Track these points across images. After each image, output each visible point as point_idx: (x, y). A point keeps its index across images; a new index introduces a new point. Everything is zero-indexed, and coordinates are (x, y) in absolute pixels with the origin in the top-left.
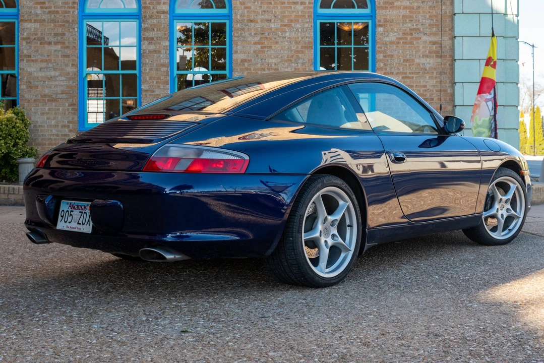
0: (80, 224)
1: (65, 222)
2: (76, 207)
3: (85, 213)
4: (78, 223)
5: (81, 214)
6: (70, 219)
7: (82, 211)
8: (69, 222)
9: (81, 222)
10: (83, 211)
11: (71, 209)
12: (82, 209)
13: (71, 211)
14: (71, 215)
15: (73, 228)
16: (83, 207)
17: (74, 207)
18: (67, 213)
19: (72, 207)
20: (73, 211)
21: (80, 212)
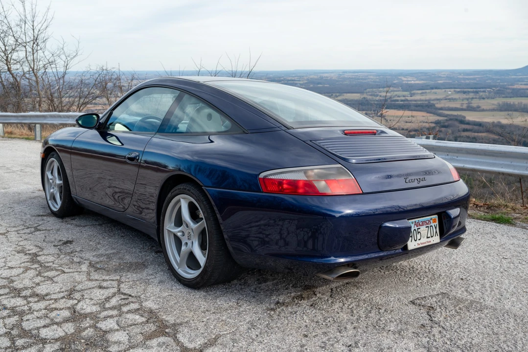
0: (429, 237)
1: (416, 241)
2: (421, 223)
3: (430, 226)
4: (427, 238)
5: (427, 228)
6: (419, 236)
7: (427, 226)
8: (419, 240)
9: (429, 235)
10: (429, 225)
11: (417, 226)
12: (427, 224)
13: (418, 229)
14: (418, 232)
15: (424, 243)
16: (427, 222)
17: (419, 224)
18: (415, 231)
19: (417, 224)
20: (420, 228)
21: (426, 227)
